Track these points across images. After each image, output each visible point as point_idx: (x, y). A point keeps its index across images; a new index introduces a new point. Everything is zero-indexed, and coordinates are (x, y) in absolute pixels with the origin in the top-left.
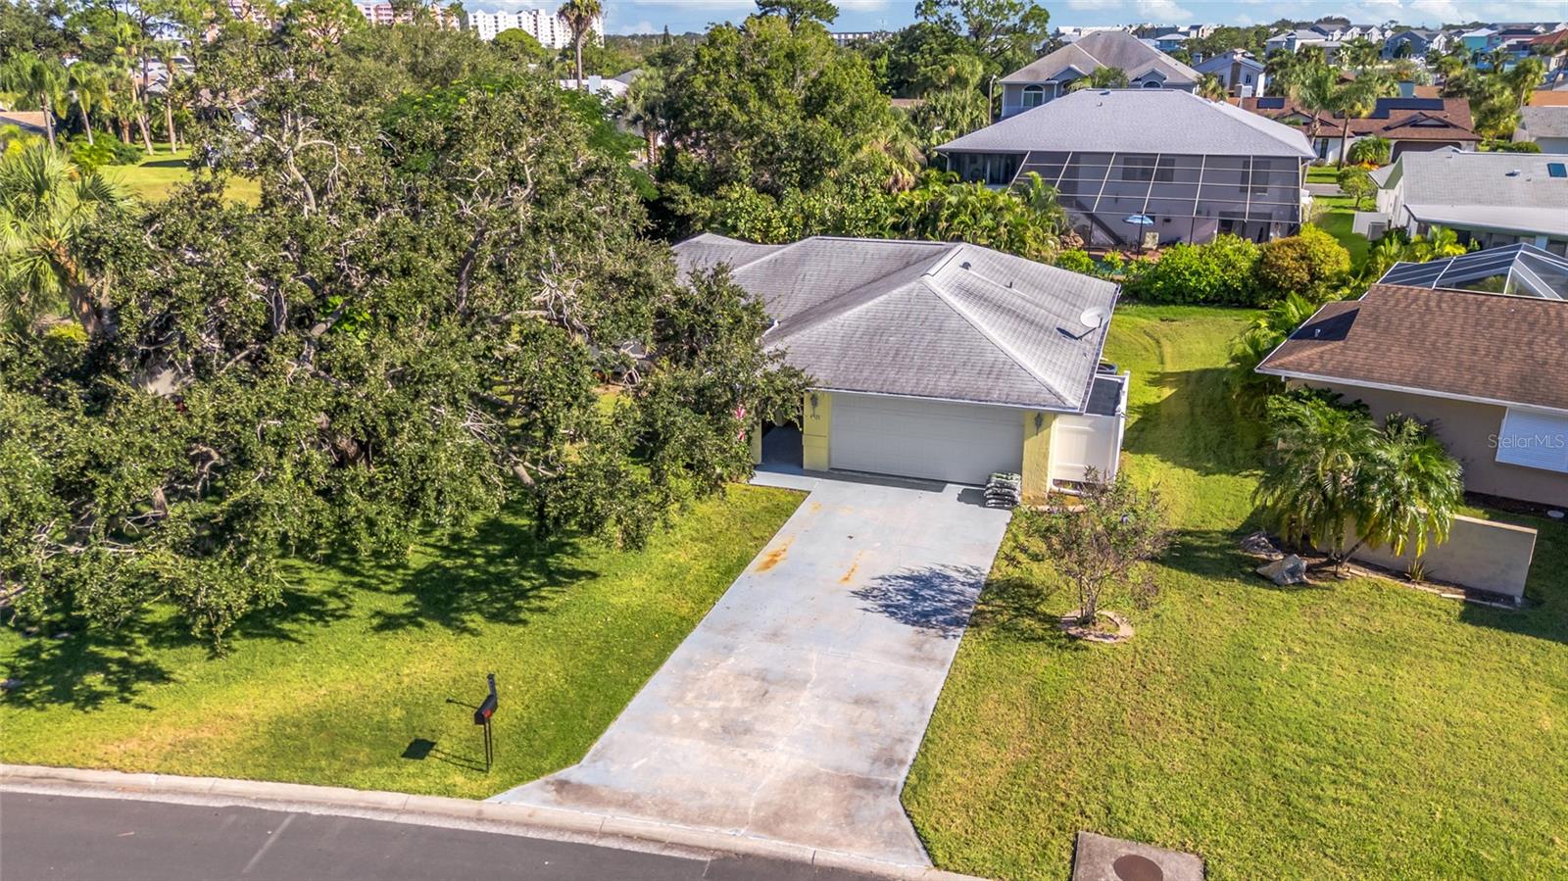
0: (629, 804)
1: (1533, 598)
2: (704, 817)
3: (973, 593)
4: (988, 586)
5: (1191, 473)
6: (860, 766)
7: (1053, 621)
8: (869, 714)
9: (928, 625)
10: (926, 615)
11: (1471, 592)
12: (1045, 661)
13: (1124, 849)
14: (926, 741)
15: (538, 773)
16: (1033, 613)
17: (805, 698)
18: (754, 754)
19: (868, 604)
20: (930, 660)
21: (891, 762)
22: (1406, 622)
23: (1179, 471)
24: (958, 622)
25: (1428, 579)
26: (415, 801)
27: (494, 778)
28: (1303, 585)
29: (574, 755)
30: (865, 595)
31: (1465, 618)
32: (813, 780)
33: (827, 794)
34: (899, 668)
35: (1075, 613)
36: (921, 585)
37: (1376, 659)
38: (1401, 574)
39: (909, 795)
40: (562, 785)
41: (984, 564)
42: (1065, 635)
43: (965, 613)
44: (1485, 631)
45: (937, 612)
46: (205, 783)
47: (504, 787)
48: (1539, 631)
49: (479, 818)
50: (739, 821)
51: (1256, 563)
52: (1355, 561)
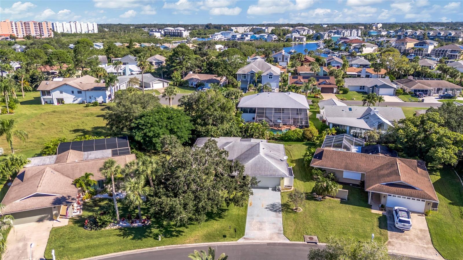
0: (254, 239)
1: (348, 199)
2: (263, 240)
3: (280, 206)
4: (282, 205)
5: (303, 182)
6: (277, 231)
7: (292, 209)
8: (275, 225)
9: (276, 212)
10: (276, 210)
11: (341, 199)
12: (293, 215)
13: (309, 236)
14: (283, 228)
15: (241, 237)
16: (289, 209)
17: (266, 224)
18: (264, 232)
19: (267, 210)
20: (279, 217)
21: (280, 231)
22: (334, 204)
23: (301, 182)
24: (280, 211)
25: (336, 198)
26: (229, 242)
27: (236, 238)
28: (321, 200)
29: (243, 235)
30: (266, 208)
31: (341, 203)
32: (273, 234)
33: (275, 235)
34: (276, 219)
35: (295, 208)
36: (273, 206)
37: (331, 210)
38: (333, 197)
39: (284, 234)
40: (245, 238)
41: (280, 201)
42: (294, 211)
43: (281, 209)
44: (343, 205)
45: (277, 210)
46: (202, 244)
47: (238, 239)
48: (349, 204)
49: (238, 243)
50: (267, 239)
51: (315, 197)
52: (327, 196)
